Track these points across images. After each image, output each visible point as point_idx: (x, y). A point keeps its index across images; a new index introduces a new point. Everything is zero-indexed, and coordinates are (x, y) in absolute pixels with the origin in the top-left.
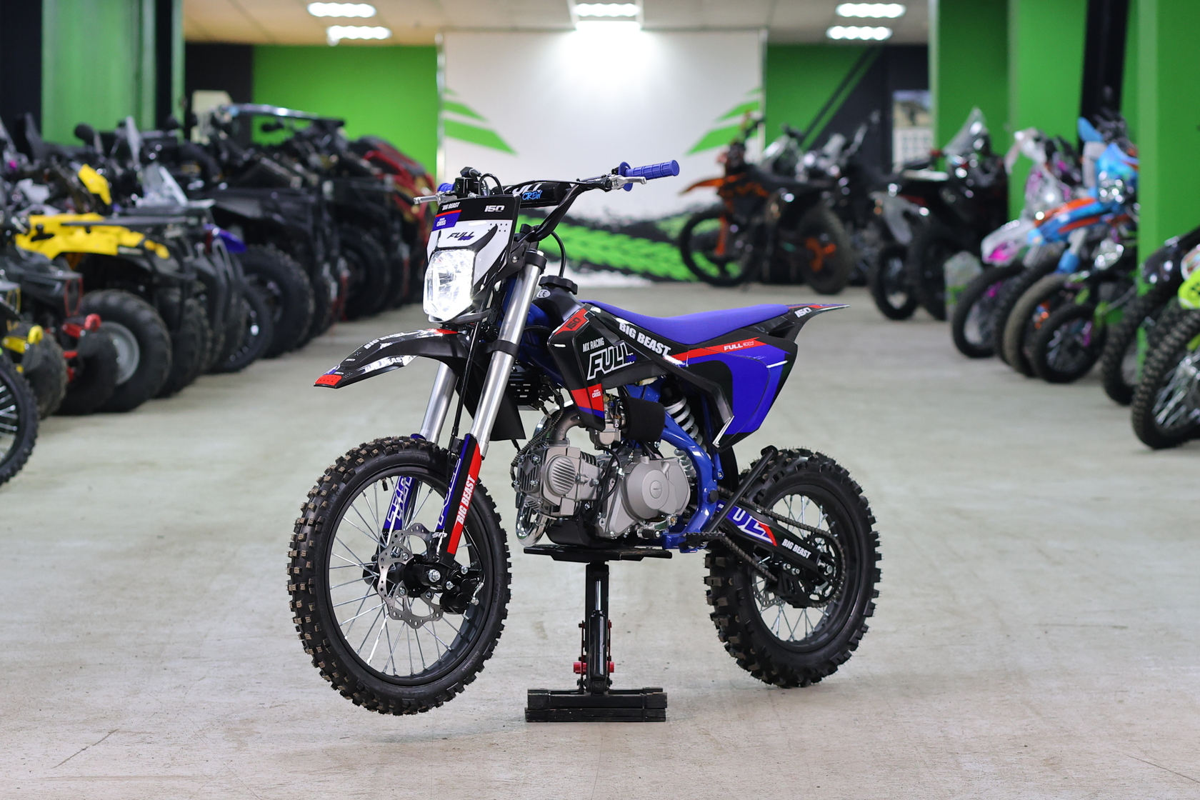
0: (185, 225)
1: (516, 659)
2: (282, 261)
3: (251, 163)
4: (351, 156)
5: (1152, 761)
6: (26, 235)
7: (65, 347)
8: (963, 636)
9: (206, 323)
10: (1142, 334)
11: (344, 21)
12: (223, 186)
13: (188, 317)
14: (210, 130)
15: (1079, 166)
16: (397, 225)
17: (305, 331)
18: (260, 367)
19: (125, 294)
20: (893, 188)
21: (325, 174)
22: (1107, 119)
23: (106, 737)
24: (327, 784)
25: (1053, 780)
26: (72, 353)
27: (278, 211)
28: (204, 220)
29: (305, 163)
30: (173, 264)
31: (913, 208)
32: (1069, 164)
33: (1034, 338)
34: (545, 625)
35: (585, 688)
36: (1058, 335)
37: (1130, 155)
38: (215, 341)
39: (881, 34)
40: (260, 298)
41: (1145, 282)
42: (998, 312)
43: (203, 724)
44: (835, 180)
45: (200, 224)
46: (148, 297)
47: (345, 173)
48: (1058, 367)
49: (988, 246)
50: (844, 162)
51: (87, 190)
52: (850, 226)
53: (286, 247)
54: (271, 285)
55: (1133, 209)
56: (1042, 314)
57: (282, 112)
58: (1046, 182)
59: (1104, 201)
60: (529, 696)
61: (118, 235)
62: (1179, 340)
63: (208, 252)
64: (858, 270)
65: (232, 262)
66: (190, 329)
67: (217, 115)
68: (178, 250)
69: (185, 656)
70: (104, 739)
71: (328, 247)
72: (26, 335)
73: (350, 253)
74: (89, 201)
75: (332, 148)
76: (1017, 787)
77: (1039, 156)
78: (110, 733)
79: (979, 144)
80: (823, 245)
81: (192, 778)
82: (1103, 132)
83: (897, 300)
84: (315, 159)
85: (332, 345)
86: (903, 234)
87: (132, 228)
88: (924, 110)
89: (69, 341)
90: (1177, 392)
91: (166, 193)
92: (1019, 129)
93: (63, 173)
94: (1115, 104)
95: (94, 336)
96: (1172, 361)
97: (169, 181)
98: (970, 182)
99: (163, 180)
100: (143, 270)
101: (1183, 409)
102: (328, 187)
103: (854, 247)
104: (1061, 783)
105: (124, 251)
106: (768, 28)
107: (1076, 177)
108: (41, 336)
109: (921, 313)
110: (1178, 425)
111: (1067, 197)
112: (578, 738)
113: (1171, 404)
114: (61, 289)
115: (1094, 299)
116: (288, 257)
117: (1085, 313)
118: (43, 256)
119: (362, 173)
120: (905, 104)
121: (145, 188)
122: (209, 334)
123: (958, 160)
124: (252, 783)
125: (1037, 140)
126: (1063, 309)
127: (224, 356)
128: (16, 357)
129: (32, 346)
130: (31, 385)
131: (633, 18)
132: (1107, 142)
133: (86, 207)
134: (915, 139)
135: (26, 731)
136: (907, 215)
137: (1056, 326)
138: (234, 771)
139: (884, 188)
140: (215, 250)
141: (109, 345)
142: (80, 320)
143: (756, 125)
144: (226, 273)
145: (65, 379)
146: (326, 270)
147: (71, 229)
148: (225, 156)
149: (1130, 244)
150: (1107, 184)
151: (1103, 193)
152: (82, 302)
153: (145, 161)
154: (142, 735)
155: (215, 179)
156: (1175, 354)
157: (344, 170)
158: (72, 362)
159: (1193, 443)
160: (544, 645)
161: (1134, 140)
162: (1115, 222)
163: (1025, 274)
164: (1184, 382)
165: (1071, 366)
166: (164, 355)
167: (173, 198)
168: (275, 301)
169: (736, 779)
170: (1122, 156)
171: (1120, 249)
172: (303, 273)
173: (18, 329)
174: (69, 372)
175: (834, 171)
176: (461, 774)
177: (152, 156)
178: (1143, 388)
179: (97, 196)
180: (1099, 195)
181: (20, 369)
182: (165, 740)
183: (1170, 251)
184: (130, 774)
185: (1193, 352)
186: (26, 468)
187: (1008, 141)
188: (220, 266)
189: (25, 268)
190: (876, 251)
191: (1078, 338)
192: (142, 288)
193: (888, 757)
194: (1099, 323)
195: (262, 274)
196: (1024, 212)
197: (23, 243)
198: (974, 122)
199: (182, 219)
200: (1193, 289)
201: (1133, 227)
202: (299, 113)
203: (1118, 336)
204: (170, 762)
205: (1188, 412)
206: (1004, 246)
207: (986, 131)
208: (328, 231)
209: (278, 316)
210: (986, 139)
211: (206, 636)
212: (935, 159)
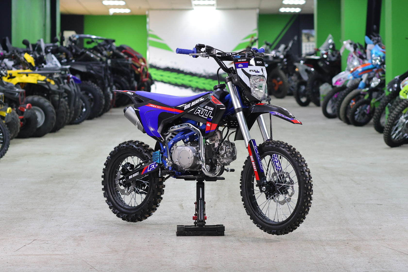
0: (60, 73)
1: (173, 216)
2: (94, 86)
3: (83, 53)
4: (117, 51)
5: (391, 248)
6: (6, 77)
7: (19, 115)
8: (326, 208)
9: (68, 107)
10: (387, 109)
11: (115, 7)
12: (73, 61)
13: (61, 104)
14: (69, 43)
15: (365, 53)
16: (133, 75)
17: (102, 110)
18: (86, 122)
19: (40, 97)
20: (302, 62)
21: (108, 58)
22: (375, 36)
23: (32, 242)
24: (108, 257)
25: (357, 254)
26: (22, 117)
27: (92, 69)
28: (67, 72)
29: (102, 54)
30: (56, 86)
31: (309, 68)
32: (362, 52)
33: (350, 111)
34: (183, 205)
35: (197, 225)
36: (358, 109)
37: (383, 49)
38: (71, 113)
39: (298, 10)
40: (86, 99)
41: (387, 91)
42: (338, 102)
43: (66, 237)
44: (282, 59)
45: (65, 73)
46: (48, 98)
47: (115, 57)
48: (358, 121)
49: (334, 80)
50: (285, 53)
51: (27, 62)
52: (287, 75)
53: (95, 82)
54: (90, 95)
55: (384, 67)
56: (353, 103)
57: (94, 37)
58: (354, 58)
59: (374, 64)
60: (177, 227)
61: (37, 77)
62: (400, 110)
63: (68, 83)
64: (290, 90)
65: (76, 86)
66: (62, 109)
67: (72, 38)
68: (58, 82)
69: (60, 215)
70: (31, 242)
71: (109, 82)
72: (6, 110)
73: (117, 85)
74: (28, 66)
75: (111, 49)
76: (345, 256)
77: (352, 49)
78: (34, 240)
79: (331, 47)
80: (278, 81)
81: (62, 255)
82: (373, 41)
83: (304, 100)
84: (105, 53)
85: (111, 115)
86: (305, 77)
87: (42, 74)
88: (312, 36)
89: (21, 113)
90: (399, 128)
91: (54, 63)
92: (345, 40)
93: (18, 56)
94: (377, 31)
95: (29, 111)
96: (397, 117)
97: (55, 59)
98: (328, 59)
99: (53, 59)
100: (46, 89)
101: (401, 134)
102: (109, 61)
103: (289, 82)
104: (360, 255)
105: (39, 82)
106: (259, 8)
107: (364, 56)
108: (11, 111)
109: (312, 104)
110: (399, 139)
111: (361, 63)
112: (194, 241)
113: (397, 132)
114: (18, 95)
115: (370, 98)
116: (96, 85)
117: (368, 102)
118: (12, 84)
119: (121, 57)
120: (306, 34)
121: (47, 62)
122: (69, 111)
123: (324, 52)
124: (82, 256)
125: (351, 44)
126: (360, 101)
127: (74, 118)
128: (3, 118)
129: (8, 114)
130: (7, 127)
131: (213, 5)
132: (375, 44)
133: (27, 68)
134: (309, 46)
135: (5, 240)
136: (307, 71)
137: (358, 107)
138: (76, 252)
139: (299, 62)
140: (71, 82)
141: (35, 114)
142: (25, 106)
143: (255, 41)
144: (74, 90)
145: (19, 126)
146: (109, 89)
147: (21, 75)
148: (74, 51)
149: (383, 79)
150: (374, 58)
151: (374, 61)
152: (25, 99)
153: (47, 52)
154: (45, 241)
155: (71, 59)
156: (398, 115)
157: (115, 56)
158: (22, 120)
159: (404, 145)
160: (183, 211)
161: (384, 44)
162: (377, 71)
163: (347, 89)
164: (402, 124)
165: (363, 120)
166: (53, 118)
167: (56, 65)
168: (91, 100)
169: (248, 254)
170: (380, 49)
171: (379, 80)
172: (101, 90)
173: (3, 108)
174: (21, 123)
175: (282, 57)
176: (154, 253)
177: (49, 50)
178: (387, 126)
179: (30, 64)
180: (372, 62)
181: (4, 122)
182: (52, 243)
183: (396, 80)
184: (40, 254)
185: (405, 114)
186: (6, 155)
187: (341, 44)
188: (72, 88)
189: (6, 88)
190: (296, 84)
191: (365, 111)
192: (45, 95)
193: (300, 247)
194: (372, 106)
195: (87, 91)
196: (346, 68)
197: (5, 79)
198: (329, 39)
199: (60, 71)
200: (404, 92)
201: (384, 73)
202: (99, 37)
203: (378, 109)
204: (54, 250)
205: (403, 135)
206: (340, 80)
207: (333, 42)
208: (109, 77)
209: (92, 105)
210: (333, 45)
211: (67, 209)
212: (316, 52)
